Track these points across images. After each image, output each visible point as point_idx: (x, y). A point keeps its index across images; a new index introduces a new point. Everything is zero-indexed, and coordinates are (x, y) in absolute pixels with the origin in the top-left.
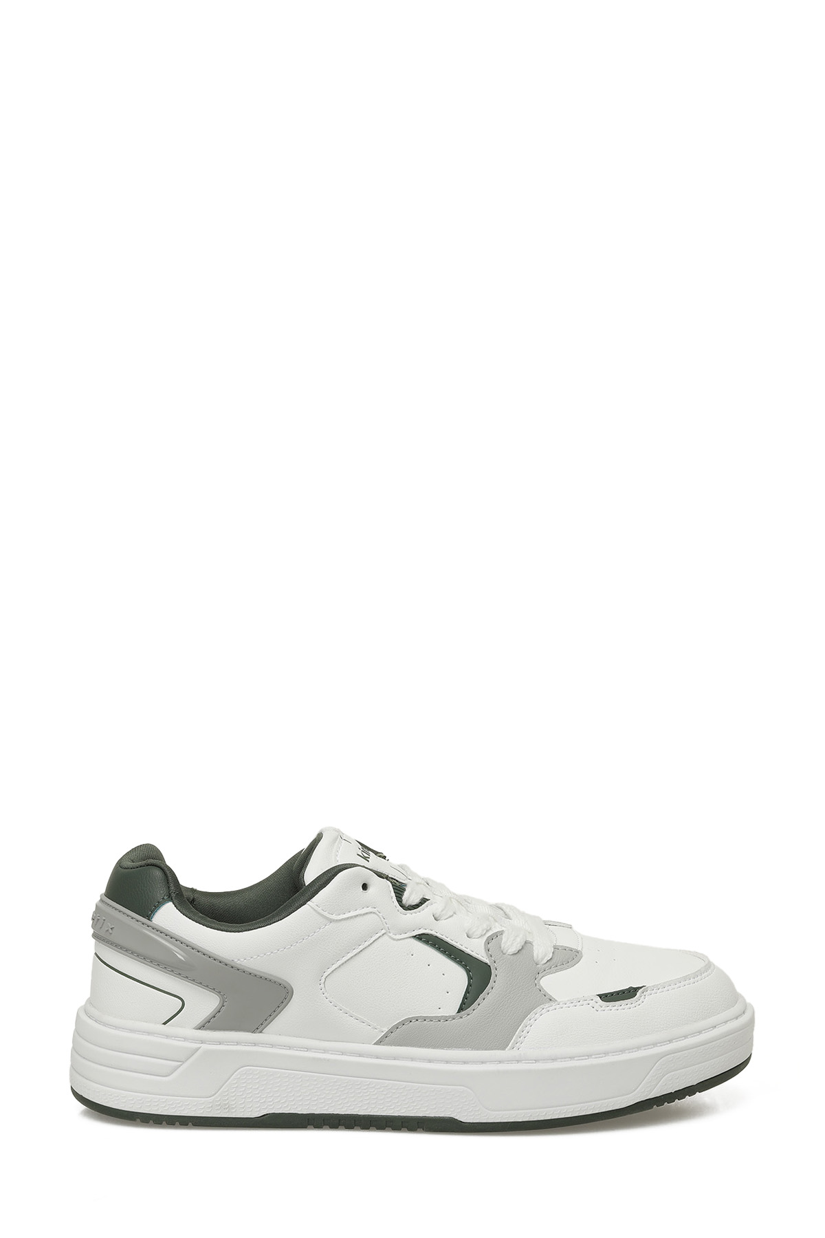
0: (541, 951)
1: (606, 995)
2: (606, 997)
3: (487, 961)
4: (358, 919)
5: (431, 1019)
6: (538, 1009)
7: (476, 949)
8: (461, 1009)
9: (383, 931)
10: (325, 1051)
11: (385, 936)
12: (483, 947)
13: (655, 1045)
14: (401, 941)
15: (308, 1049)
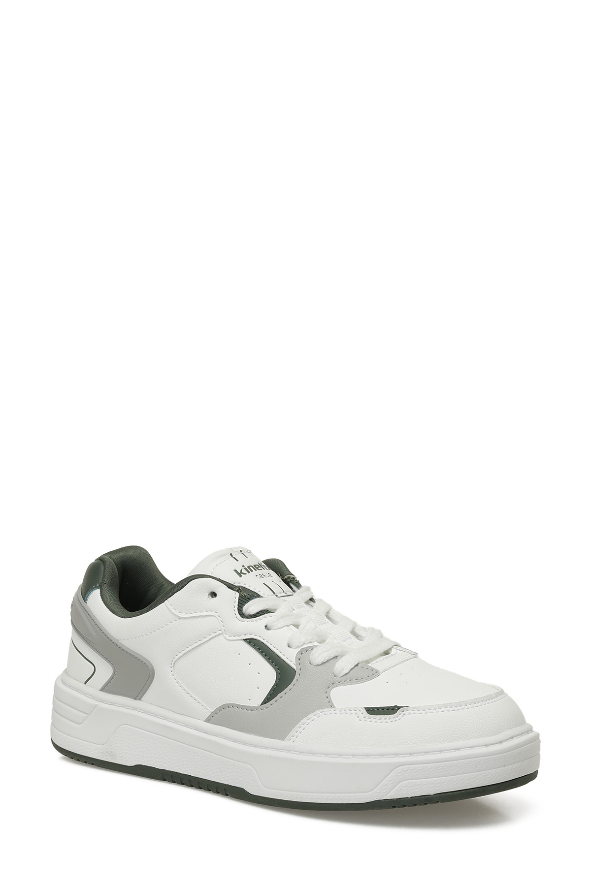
0: (343, 666)
1: (373, 709)
2: (372, 711)
3: (294, 667)
4: (199, 619)
5: (243, 707)
6: (317, 712)
7: (289, 657)
8: (264, 702)
9: (220, 632)
10: (176, 722)
11: (221, 636)
12: (295, 655)
13: (396, 755)
14: (233, 642)
15: (166, 718)
